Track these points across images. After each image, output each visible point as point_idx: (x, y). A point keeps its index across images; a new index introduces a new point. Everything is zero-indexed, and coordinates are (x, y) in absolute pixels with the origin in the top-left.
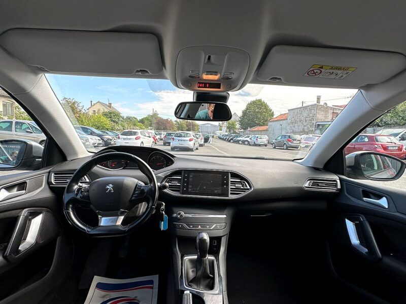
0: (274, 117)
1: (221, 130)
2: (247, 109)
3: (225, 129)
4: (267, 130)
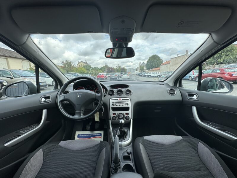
0: (163, 63)
2: (149, 60)
3: (139, 70)
4: (159, 70)
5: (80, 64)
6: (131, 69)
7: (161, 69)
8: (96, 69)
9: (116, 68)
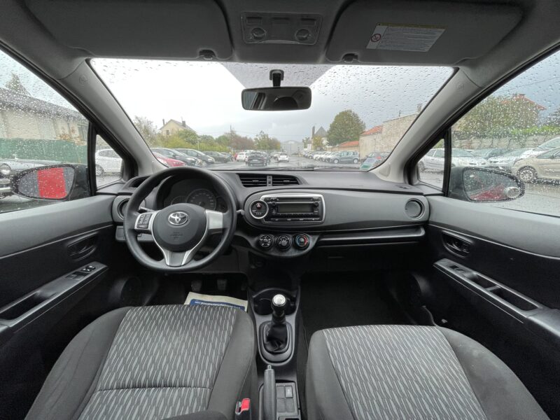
0: (367, 130)
1: (306, 147)
2: (335, 122)
3: (310, 147)
4: (358, 146)
5: (169, 128)
6: (293, 143)
7: (361, 144)
8: (207, 139)
9: (256, 139)
